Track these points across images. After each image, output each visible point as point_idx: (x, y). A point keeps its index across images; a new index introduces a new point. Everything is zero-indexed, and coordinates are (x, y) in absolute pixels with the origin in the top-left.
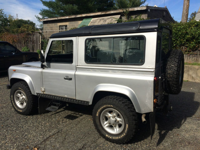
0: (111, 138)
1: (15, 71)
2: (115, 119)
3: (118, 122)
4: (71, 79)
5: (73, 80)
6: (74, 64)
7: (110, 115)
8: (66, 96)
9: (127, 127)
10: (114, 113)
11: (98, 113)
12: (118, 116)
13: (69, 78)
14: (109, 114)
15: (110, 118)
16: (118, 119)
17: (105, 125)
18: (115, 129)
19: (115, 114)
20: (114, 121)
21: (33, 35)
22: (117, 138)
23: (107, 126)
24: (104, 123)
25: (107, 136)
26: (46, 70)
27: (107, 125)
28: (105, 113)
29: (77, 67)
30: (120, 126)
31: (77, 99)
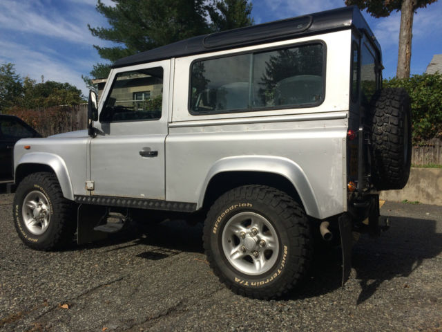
0: (246, 284)
1: (28, 148)
2: (258, 237)
3: (264, 245)
4: (155, 154)
5: (161, 154)
6: (164, 119)
7: (244, 230)
8: (143, 196)
9: (286, 252)
10: (255, 223)
11: (216, 225)
12: (265, 230)
13: (150, 153)
14: (241, 227)
15: (244, 236)
16: (264, 238)
17: (234, 256)
18: (257, 264)
19: (256, 227)
20: (254, 243)
21: (75, 110)
22: (262, 283)
23: (239, 259)
24: (230, 250)
25: (237, 280)
26: (99, 141)
27: (238, 255)
28: (233, 226)
29: (170, 125)
30: (268, 254)
31: (168, 199)
